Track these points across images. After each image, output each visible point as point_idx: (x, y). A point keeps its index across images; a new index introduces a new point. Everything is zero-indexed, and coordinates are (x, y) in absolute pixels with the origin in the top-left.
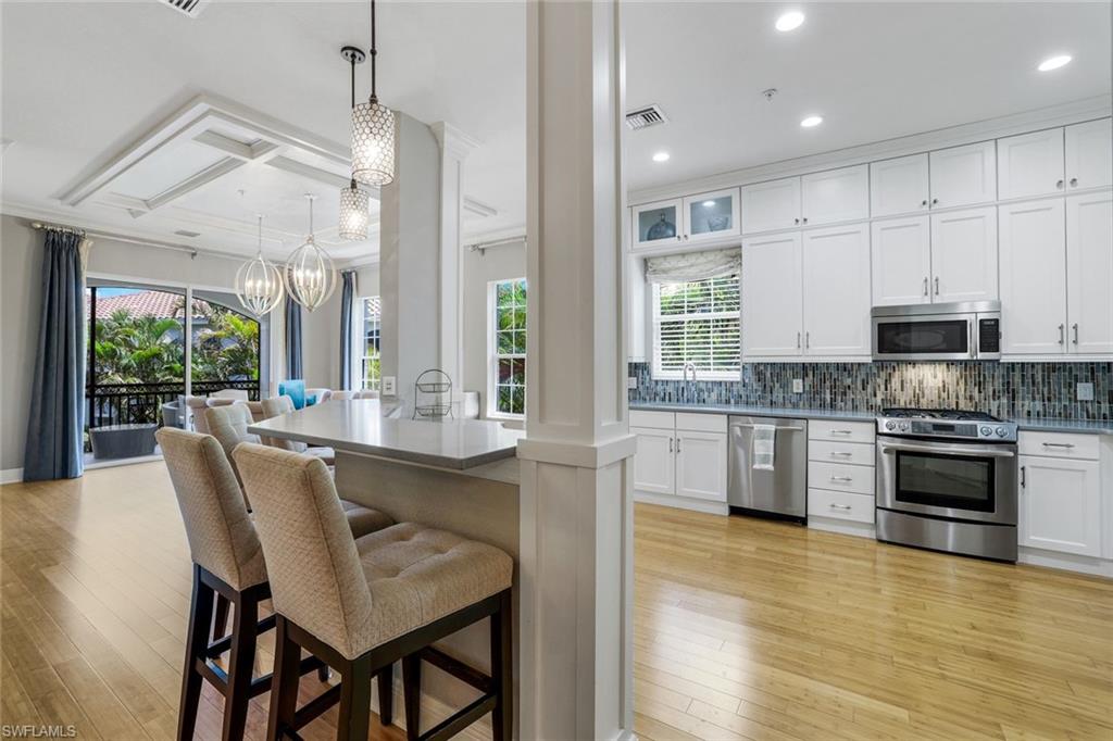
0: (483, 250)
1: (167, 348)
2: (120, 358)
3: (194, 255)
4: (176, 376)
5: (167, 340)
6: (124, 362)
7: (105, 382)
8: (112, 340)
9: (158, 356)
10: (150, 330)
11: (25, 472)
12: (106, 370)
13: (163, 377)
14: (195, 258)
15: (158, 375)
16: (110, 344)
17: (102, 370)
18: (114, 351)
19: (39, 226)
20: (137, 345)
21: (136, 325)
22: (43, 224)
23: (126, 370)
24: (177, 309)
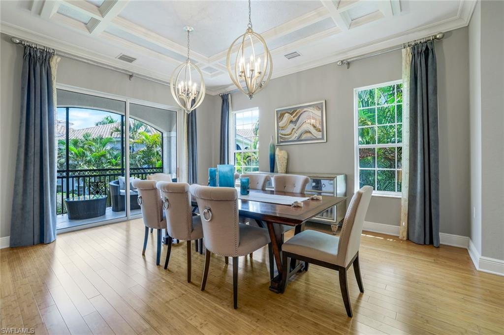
0: (349, 64)
1: (109, 152)
2: (87, 156)
3: (131, 76)
4: (113, 165)
5: (108, 147)
6: (88, 158)
7: (79, 169)
8: (83, 147)
9: (104, 156)
10: (101, 143)
11: (11, 239)
12: (80, 163)
13: (107, 166)
14: (132, 79)
15: (104, 166)
16: (82, 149)
17: (78, 163)
18: (84, 153)
19: (18, 41)
20: (94, 150)
21: (94, 140)
22: (21, 41)
23: (89, 162)
24: (112, 133)
